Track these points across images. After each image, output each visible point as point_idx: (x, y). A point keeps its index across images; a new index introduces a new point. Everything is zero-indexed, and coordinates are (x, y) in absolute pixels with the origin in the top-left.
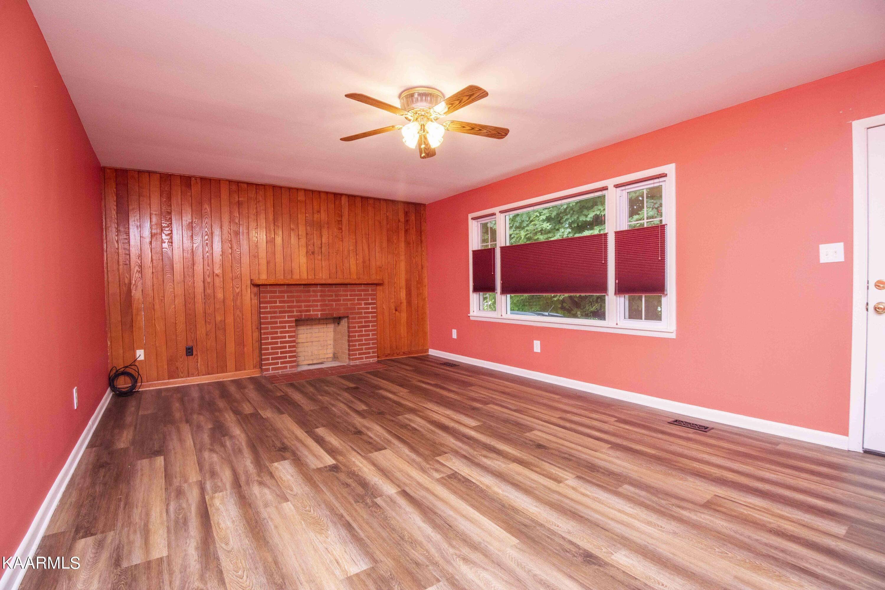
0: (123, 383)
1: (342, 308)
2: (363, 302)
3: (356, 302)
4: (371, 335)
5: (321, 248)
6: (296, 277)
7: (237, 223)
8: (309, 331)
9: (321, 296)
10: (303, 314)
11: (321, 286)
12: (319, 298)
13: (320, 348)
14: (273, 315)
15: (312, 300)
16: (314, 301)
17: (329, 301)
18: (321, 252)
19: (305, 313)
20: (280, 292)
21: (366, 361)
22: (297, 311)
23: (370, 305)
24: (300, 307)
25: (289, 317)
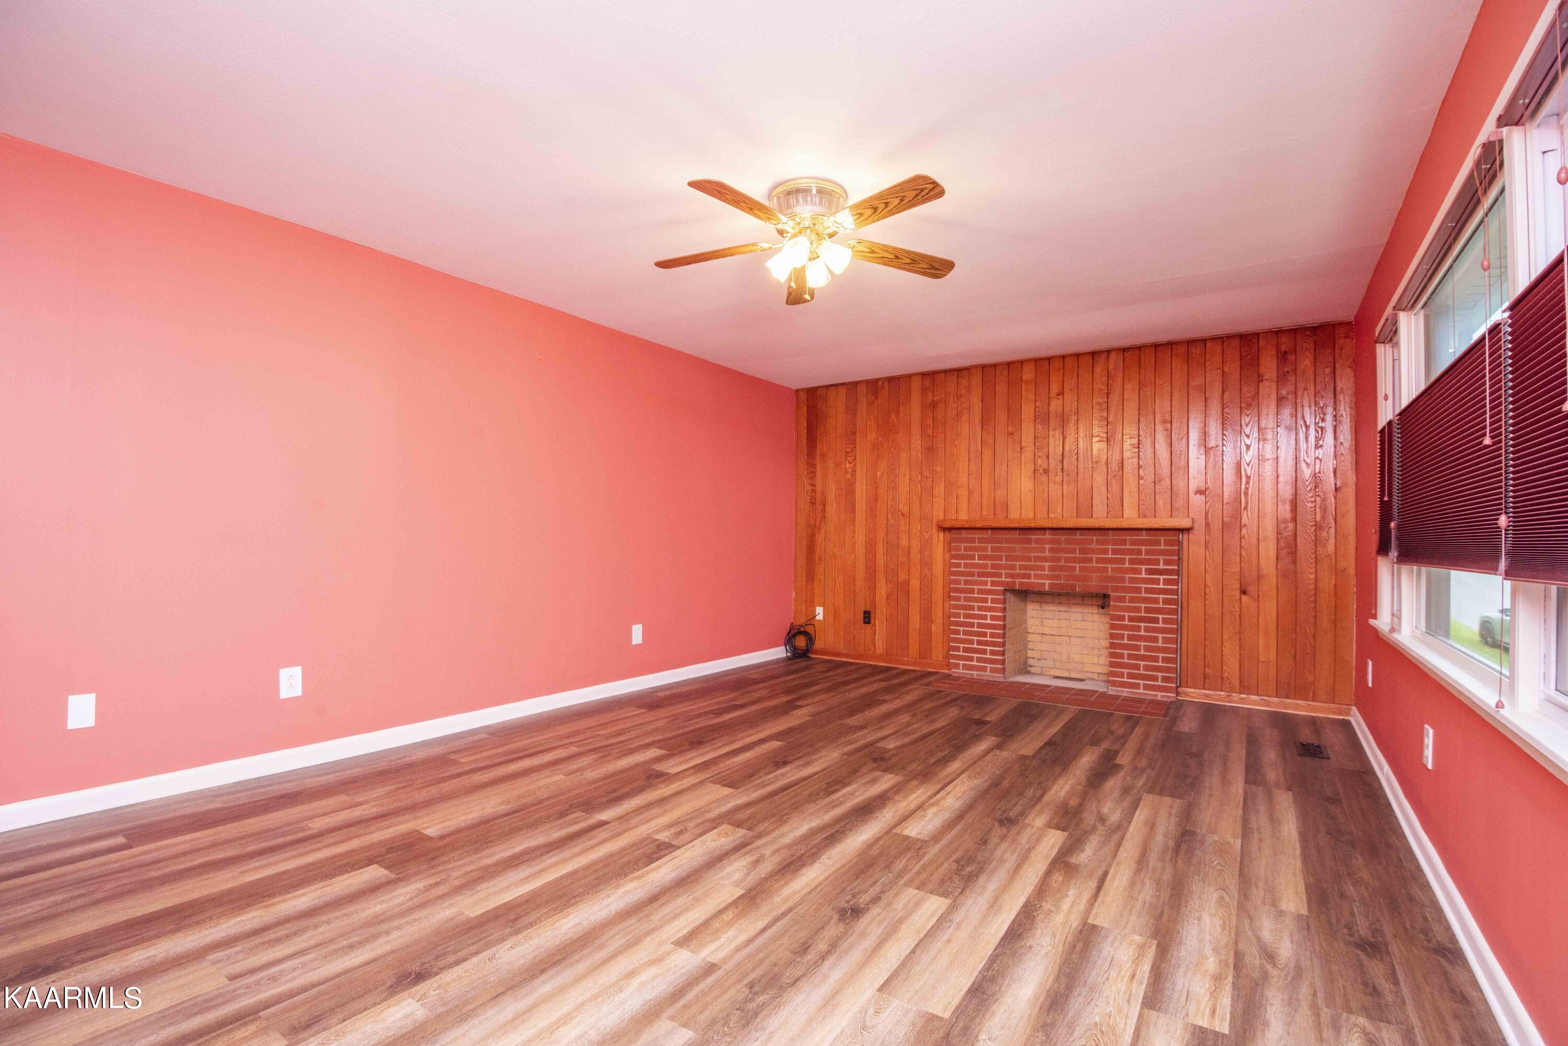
0: (801, 642)
1: (1094, 575)
2: (1144, 567)
3: (1127, 565)
4: (1160, 641)
5: (1062, 460)
6: (1014, 514)
7: (929, 436)
8: (1063, 615)
9: (1051, 550)
10: (1017, 580)
11: (1052, 532)
12: (1047, 554)
13: (1086, 651)
14: (968, 578)
15: (1035, 557)
16: (1037, 559)
17: (1067, 560)
18: (1063, 469)
19: (1021, 580)
20: (981, 540)
21: (1143, 694)
22: (1007, 576)
23: (1161, 574)
24: (1013, 567)
25: (993, 583)
